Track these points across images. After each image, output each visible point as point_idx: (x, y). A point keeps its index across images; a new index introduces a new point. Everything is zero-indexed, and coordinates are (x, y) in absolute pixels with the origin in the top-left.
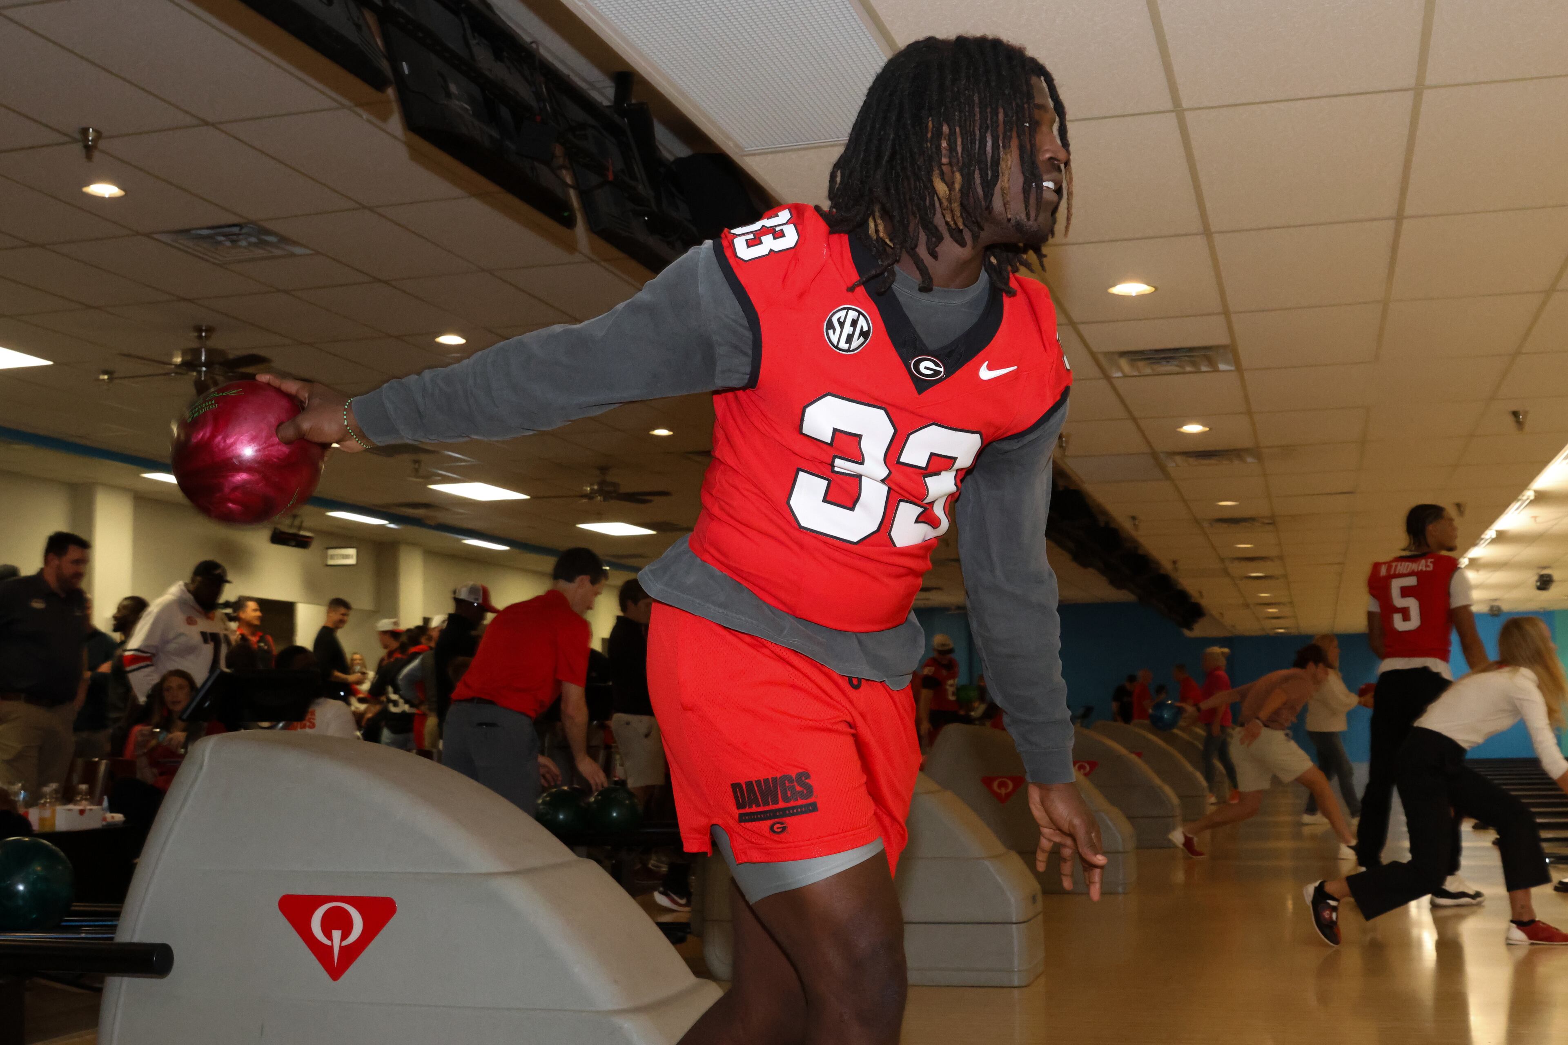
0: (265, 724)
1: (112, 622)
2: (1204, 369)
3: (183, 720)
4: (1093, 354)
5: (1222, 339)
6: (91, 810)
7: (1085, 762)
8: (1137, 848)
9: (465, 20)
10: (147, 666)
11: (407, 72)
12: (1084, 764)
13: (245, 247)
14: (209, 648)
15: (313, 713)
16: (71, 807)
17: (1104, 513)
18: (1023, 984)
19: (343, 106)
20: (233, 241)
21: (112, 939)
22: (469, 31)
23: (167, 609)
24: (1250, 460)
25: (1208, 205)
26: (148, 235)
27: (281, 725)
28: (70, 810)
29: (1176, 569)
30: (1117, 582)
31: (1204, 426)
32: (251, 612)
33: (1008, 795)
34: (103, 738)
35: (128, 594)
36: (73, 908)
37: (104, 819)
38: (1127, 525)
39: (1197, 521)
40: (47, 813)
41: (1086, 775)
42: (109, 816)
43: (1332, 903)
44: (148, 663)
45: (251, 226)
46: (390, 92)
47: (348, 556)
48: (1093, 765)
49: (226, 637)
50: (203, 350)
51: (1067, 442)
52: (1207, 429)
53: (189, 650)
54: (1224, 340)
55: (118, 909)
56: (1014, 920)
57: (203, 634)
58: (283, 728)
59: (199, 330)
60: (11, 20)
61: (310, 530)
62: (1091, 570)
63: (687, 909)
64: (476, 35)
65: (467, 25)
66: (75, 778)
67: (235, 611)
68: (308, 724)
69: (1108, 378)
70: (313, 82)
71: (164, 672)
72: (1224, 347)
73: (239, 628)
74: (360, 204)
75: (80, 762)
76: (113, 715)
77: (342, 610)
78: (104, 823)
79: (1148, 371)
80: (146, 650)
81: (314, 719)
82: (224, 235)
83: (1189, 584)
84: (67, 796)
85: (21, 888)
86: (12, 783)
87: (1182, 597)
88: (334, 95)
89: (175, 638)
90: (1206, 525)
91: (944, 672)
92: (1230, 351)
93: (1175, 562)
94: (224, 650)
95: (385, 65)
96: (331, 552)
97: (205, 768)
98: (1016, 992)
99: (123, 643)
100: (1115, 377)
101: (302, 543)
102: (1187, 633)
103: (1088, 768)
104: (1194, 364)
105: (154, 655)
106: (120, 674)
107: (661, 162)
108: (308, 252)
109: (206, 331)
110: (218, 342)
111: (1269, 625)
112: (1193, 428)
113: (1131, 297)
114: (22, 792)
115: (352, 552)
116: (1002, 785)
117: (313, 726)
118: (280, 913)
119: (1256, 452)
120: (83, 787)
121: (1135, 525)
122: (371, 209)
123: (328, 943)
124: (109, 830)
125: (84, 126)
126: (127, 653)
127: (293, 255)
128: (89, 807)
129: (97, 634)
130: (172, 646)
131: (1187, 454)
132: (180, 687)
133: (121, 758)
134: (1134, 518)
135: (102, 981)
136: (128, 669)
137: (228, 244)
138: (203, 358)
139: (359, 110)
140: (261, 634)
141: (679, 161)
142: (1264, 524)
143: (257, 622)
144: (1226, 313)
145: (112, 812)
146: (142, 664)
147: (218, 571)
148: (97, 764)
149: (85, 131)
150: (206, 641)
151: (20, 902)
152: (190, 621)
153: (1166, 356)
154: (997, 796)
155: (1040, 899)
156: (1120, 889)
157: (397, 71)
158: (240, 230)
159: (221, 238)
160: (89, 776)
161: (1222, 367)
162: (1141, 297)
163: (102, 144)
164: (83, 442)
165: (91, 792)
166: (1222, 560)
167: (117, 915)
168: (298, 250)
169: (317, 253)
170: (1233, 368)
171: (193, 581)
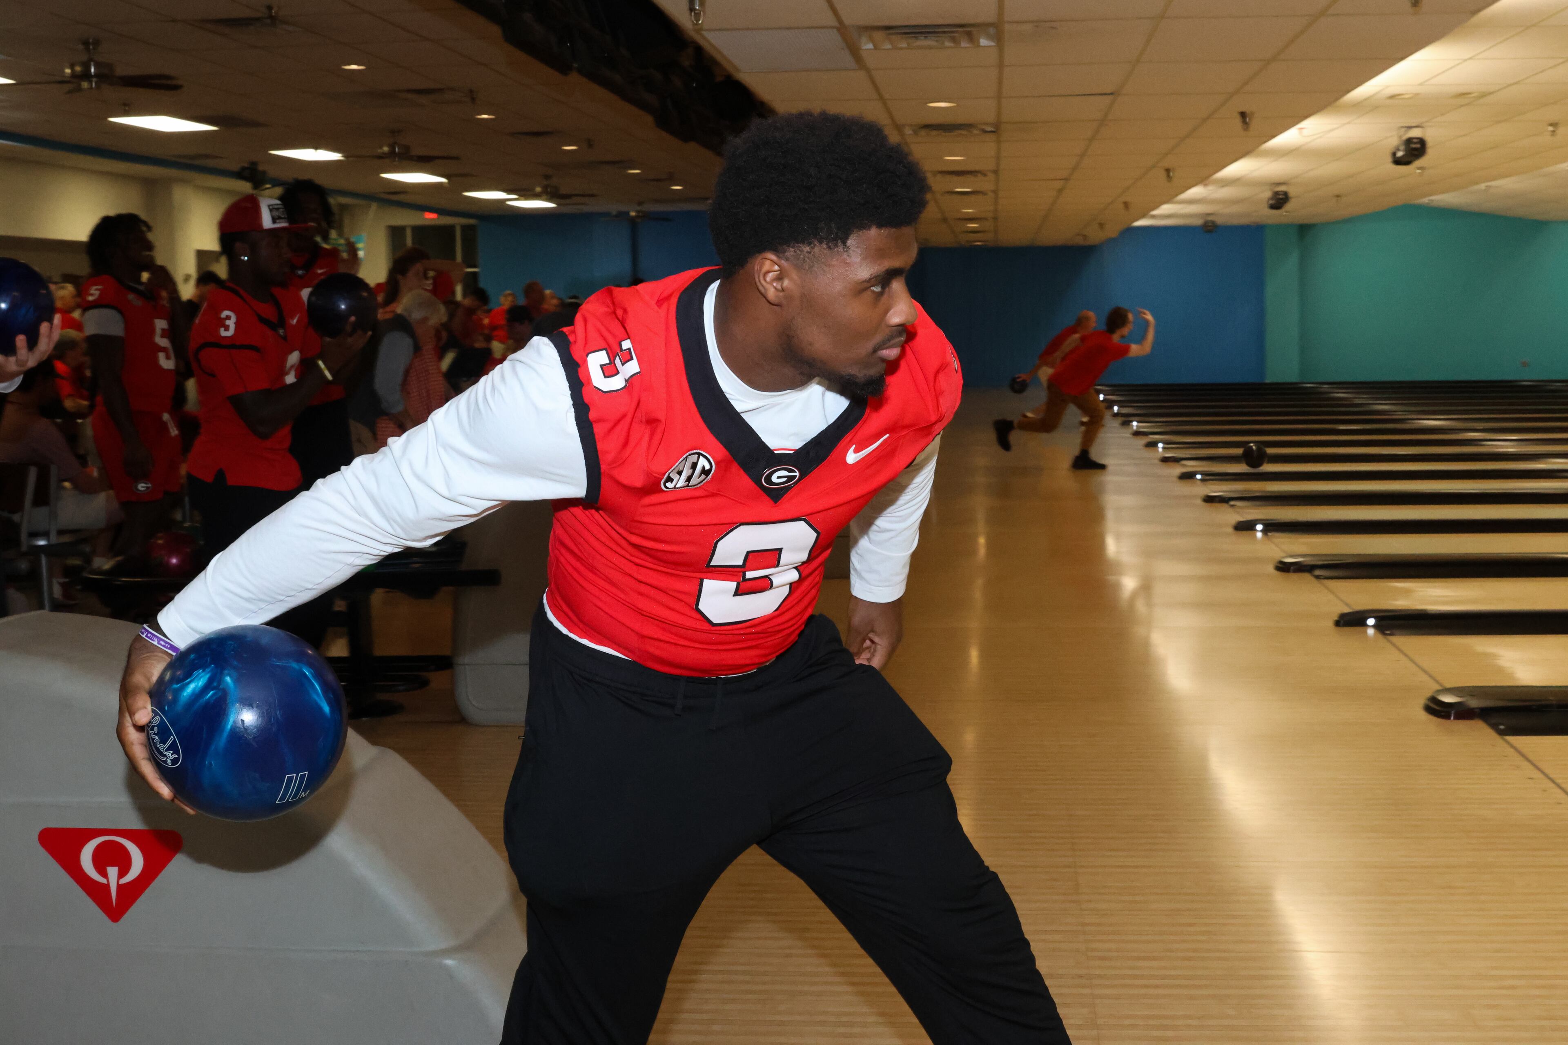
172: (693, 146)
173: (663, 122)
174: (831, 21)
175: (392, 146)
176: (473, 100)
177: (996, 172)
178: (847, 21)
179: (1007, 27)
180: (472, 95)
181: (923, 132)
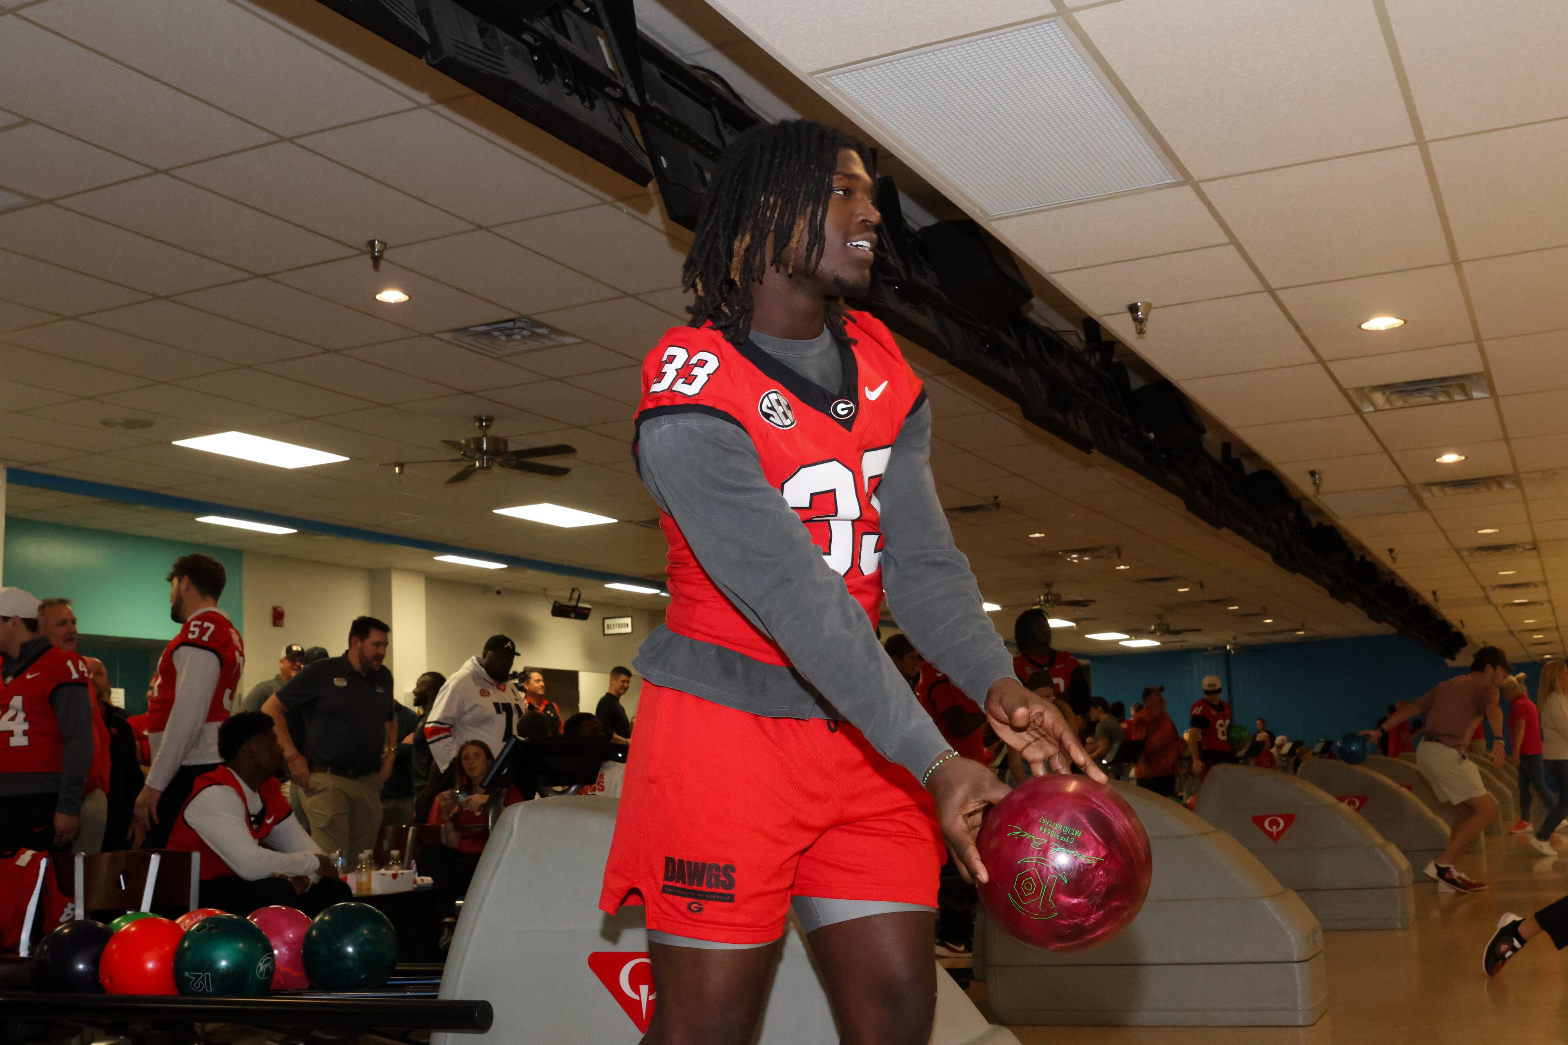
0: (559, 789)
1: (413, 697)
2: (1457, 398)
3: (483, 788)
4: (1344, 391)
5: (1475, 366)
6: (402, 874)
7: (1354, 797)
8: (1415, 882)
9: (716, 112)
10: (446, 737)
11: (665, 166)
12: (1355, 800)
13: (519, 341)
14: (503, 717)
15: (602, 776)
16: (383, 871)
17: (1361, 547)
18: (1307, 1023)
19: (605, 202)
20: (507, 336)
21: (436, 997)
22: (720, 122)
23: (462, 681)
24: (1508, 486)
25: (1456, 235)
26: (430, 335)
27: (573, 788)
28: (384, 875)
29: (1436, 599)
30: (1376, 616)
31: (1460, 454)
32: (536, 682)
33: (1280, 834)
34: (409, 806)
35: (425, 671)
36: (397, 968)
37: (415, 882)
38: (1386, 559)
39: (1457, 551)
40: (364, 878)
41: (1357, 810)
42: (419, 879)
43: (1516, 944)
44: (447, 734)
45: (525, 320)
46: (652, 186)
47: (624, 625)
48: (1363, 800)
49: (517, 706)
50: (484, 439)
51: (1320, 479)
52: (1463, 458)
53: (484, 721)
54: (1478, 367)
55: (440, 969)
56: (1295, 959)
57: (496, 705)
58: (577, 792)
59: (481, 420)
60: (303, 147)
61: (588, 602)
62: (1349, 605)
63: (970, 955)
64: (727, 125)
65: (718, 117)
66: (386, 845)
67: (520, 682)
68: (597, 787)
69: (1358, 411)
70: (576, 181)
71: (462, 742)
72: (1477, 375)
73: (526, 697)
74: (624, 292)
75: (390, 829)
76: (417, 784)
77: (623, 677)
78: (415, 886)
79: (1400, 403)
80: (443, 722)
81: (603, 782)
82: (499, 330)
83: (1452, 615)
84: (380, 860)
85: (350, 950)
86: (330, 852)
87: (1444, 626)
88: (596, 192)
89: (470, 710)
90: (1465, 553)
91: (1213, 712)
92: (1485, 378)
93: (1434, 593)
94: (516, 720)
95: (647, 162)
96: (607, 622)
97: (515, 833)
98: (1301, 1031)
99: (425, 715)
100: (1366, 413)
101: (582, 614)
102: (1450, 663)
103: (1358, 803)
104: (1447, 394)
105: (452, 726)
106: (422, 745)
107: (908, 232)
108: (579, 340)
109: (486, 420)
110: (498, 429)
111: (1534, 651)
112: (1450, 458)
113: (1382, 331)
114: (340, 858)
115: (628, 620)
116: (1274, 823)
117: (602, 789)
118: (590, 970)
119: (1515, 478)
120: (395, 853)
121: (1392, 557)
122: (634, 296)
123: (636, 997)
124: (419, 893)
125: (372, 239)
126: (427, 726)
127: (565, 345)
128: (401, 871)
129: (399, 708)
130: (468, 717)
131: (1443, 484)
132: (477, 755)
133: (427, 824)
134: (1391, 551)
135: (428, 1037)
136: (429, 740)
137: (503, 338)
138: (485, 446)
139: (619, 204)
140: (546, 702)
141: (925, 230)
142: (1525, 549)
143: (541, 692)
144: (1478, 340)
145: (419, 876)
146: (442, 735)
147: (509, 644)
148: (407, 829)
149: (372, 244)
150: (498, 712)
151: (350, 964)
152: (484, 693)
153: (1418, 387)
154: (1270, 834)
155: (1319, 936)
156: (1399, 925)
157: (656, 164)
158: (515, 324)
159: (496, 334)
160: (399, 842)
161: (1476, 395)
162: (1392, 332)
163: (387, 254)
164: (379, 530)
165: (401, 857)
166: (1484, 589)
167: (439, 974)
168: (568, 340)
169: (586, 341)
170: (1487, 395)
171: (484, 655)
172: (1298, 576)
173: (1278, 559)
174: (1402, 481)
175: (1046, 595)
176: (1119, 555)
177: (1545, 583)
178: (1412, 481)
179: (1523, 476)
180: (1118, 551)
181: (1477, 553)
